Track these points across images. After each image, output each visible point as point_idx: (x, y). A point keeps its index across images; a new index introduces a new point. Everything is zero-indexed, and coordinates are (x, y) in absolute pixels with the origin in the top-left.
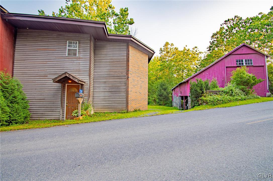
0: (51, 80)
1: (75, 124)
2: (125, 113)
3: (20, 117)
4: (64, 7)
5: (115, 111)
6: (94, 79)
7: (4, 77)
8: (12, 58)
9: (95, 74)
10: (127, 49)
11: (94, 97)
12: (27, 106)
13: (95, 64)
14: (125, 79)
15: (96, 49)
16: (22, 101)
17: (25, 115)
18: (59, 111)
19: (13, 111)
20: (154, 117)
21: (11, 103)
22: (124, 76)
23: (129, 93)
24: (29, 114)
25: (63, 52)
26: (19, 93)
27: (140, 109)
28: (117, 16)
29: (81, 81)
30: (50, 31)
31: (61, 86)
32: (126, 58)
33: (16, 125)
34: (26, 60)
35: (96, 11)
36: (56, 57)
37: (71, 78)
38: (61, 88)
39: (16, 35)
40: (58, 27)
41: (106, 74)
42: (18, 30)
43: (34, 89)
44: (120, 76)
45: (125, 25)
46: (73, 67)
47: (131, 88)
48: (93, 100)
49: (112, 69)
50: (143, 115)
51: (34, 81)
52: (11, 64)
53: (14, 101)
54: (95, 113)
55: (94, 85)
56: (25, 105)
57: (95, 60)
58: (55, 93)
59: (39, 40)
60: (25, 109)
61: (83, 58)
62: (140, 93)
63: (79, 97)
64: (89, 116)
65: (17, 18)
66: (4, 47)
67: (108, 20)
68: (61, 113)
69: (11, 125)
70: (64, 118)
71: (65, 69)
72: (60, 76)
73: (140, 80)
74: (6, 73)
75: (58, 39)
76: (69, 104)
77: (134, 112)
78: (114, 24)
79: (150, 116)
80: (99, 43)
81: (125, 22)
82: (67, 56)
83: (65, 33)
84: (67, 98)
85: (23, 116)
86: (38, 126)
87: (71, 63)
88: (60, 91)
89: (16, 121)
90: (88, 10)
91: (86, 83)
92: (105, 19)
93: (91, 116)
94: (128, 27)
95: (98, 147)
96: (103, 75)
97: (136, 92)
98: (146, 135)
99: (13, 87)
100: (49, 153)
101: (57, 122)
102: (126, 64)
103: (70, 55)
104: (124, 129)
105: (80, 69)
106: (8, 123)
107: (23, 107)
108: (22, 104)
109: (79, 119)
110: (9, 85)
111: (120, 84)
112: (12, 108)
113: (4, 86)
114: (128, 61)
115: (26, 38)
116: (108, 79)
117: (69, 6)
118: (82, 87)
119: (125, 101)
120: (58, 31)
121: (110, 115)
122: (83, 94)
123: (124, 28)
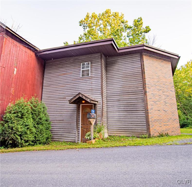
0: (67, 101)
1: (87, 148)
2: (145, 138)
3: (42, 138)
4: (82, 35)
5: (133, 135)
6: (107, 97)
7: (34, 101)
8: (41, 85)
9: (108, 91)
10: (141, 59)
11: (108, 118)
12: (49, 127)
13: (107, 81)
14: (143, 95)
15: (107, 66)
16: (46, 122)
17: (47, 136)
18: (74, 132)
19: (39, 131)
20: (188, 146)
21: (38, 124)
22: (140, 91)
23: (149, 111)
24: (51, 135)
25: (78, 74)
26: (44, 115)
27: (167, 133)
28: (131, 29)
29: (93, 101)
30: (68, 58)
31: (76, 106)
32: (141, 69)
33: (39, 145)
34: (51, 85)
35: (110, 30)
36: (73, 80)
37: (84, 98)
38: (76, 108)
39: (45, 66)
40: (73, 53)
41: (120, 90)
42: (46, 62)
43: (56, 111)
44: (136, 91)
45: (140, 35)
46: (86, 87)
47: (151, 105)
48: (107, 121)
49: (125, 84)
50: (172, 143)
51: (56, 104)
52: (41, 90)
53: (39, 122)
54: (110, 136)
55: (108, 104)
56: (48, 126)
57: (107, 77)
58: (71, 114)
59: (60, 67)
60: (47, 130)
61: (95, 77)
62: (165, 110)
63: (90, 118)
64: (102, 139)
65: (45, 53)
66: (37, 77)
67: (122, 35)
68: (77, 135)
69: (36, 145)
70: (79, 140)
71: (79, 89)
72: (75, 97)
73: (163, 94)
74: (35, 98)
75: (74, 63)
76: (84, 125)
77: (159, 137)
78: (128, 37)
79: (182, 145)
80: (110, 60)
81: (140, 32)
82: (81, 77)
83: (79, 57)
84: (82, 119)
85: (45, 136)
86: (54, 148)
87: (85, 83)
88: (76, 112)
89: (40, 142)
90: (102, 31)
91: (98, 102)
92: (118, 35)
93: (105, 140)
94: (144, 36)
95: (99, 181)
96: (116, 93)
97: (159, 110)
98: (167, 175)
99: (39, 110)
100: (52, 179)
101: (72, 144)
102: (141, 77)
103: (84, 76)
104: (139, 160)
105: (93, 88)
106: (34, 143)
107: (46, 128)
108: (45, 125)
109: (92, 143)
110: (37, 108)
111: (137, 101)
112: (38, 129)
113: (33, 109)
114: (143, 72)
115: (51, 67)
116: (122, 96)
117: (86, 33)
118: (95, 107)
119: (145, 122)
120: (74, 56)
121: (127, 139)
122: (95, 114)
123: (140, 38)
